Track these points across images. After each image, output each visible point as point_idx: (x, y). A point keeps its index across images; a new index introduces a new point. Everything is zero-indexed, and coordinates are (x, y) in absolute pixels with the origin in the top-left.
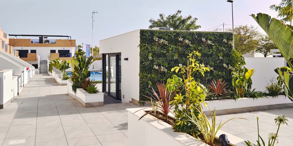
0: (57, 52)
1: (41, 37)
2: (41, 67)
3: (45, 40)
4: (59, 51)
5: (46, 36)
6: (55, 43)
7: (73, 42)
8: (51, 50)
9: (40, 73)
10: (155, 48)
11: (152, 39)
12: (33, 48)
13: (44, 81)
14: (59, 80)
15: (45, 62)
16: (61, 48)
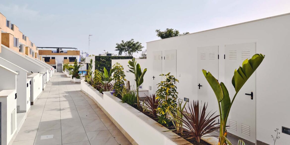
0: (68, 58)
1: (58, 49)
2: (58, 67)
3: (61, 51)
4: (69, 58)
5: (61, 48)
6: (67, 53)
7: (78, 52)
8: (64, 57)
9: (58, 71)
10: (101, 63)
11: (100, 59)
12: (53, 56)
13: (60, 76)
14: (68, 75)
15: (61, 65)
16: (71, 56)
